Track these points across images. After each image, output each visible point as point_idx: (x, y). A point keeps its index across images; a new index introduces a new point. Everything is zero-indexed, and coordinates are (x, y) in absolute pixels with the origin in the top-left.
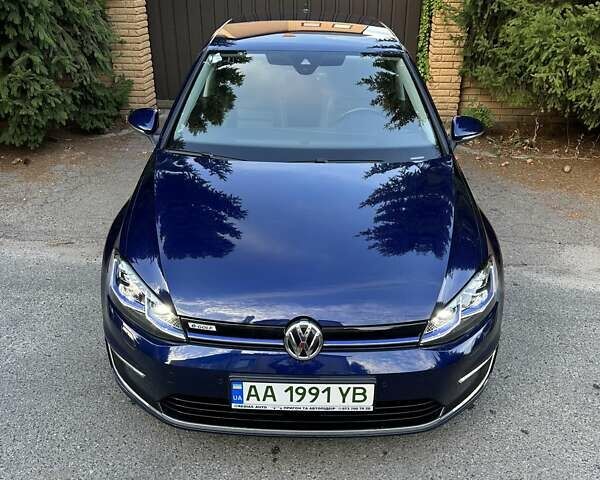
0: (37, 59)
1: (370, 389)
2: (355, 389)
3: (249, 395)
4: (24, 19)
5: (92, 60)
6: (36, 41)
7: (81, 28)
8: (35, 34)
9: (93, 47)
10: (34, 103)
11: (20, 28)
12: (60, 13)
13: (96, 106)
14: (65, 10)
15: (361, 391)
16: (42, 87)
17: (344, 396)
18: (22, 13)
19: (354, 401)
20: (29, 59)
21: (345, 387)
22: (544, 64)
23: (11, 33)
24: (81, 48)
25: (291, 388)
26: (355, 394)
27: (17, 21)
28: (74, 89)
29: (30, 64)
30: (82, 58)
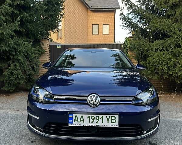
0: (17, 64)
1: (117, 117)
2: (112, 117)
3: (75, 120)
4: (16, 54)
5: (33, 68)
6: (18, 60)
7: (31, 60)
8: (18, 58)
9: (34, 65)
10: (14, 76)
11: (14, 56)
12: (26, 54)
13: (32, 82)
14: (27, 54)
15: (114, 118)
16: (18, 72)
17: (108, 120)
18: (16, 52)
19: (112, 122)
20: (15, 64)
21: (108, 116)
22: (161, 65)
23: (12, 57)
24: (31, 65)
25: (90, 116)
26: (112, 119)
27: (14, 54)
28: (27, 75)
29: (15, 65)
30: (30, 67)
